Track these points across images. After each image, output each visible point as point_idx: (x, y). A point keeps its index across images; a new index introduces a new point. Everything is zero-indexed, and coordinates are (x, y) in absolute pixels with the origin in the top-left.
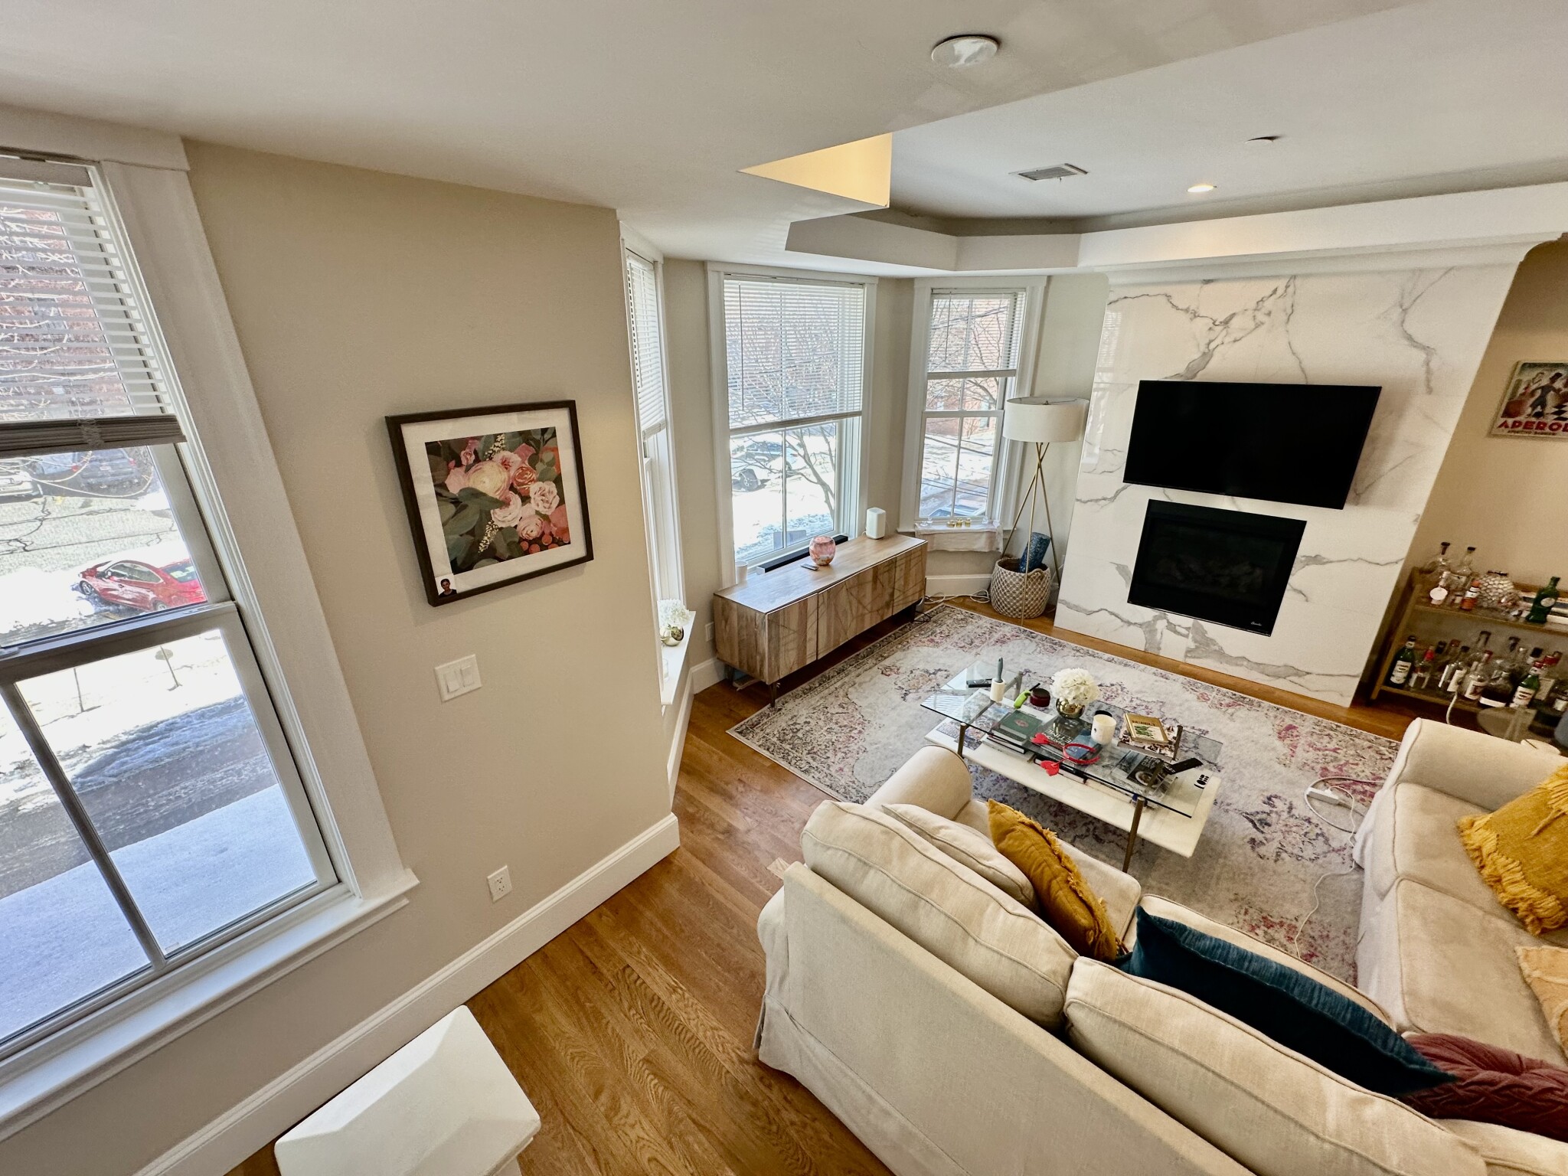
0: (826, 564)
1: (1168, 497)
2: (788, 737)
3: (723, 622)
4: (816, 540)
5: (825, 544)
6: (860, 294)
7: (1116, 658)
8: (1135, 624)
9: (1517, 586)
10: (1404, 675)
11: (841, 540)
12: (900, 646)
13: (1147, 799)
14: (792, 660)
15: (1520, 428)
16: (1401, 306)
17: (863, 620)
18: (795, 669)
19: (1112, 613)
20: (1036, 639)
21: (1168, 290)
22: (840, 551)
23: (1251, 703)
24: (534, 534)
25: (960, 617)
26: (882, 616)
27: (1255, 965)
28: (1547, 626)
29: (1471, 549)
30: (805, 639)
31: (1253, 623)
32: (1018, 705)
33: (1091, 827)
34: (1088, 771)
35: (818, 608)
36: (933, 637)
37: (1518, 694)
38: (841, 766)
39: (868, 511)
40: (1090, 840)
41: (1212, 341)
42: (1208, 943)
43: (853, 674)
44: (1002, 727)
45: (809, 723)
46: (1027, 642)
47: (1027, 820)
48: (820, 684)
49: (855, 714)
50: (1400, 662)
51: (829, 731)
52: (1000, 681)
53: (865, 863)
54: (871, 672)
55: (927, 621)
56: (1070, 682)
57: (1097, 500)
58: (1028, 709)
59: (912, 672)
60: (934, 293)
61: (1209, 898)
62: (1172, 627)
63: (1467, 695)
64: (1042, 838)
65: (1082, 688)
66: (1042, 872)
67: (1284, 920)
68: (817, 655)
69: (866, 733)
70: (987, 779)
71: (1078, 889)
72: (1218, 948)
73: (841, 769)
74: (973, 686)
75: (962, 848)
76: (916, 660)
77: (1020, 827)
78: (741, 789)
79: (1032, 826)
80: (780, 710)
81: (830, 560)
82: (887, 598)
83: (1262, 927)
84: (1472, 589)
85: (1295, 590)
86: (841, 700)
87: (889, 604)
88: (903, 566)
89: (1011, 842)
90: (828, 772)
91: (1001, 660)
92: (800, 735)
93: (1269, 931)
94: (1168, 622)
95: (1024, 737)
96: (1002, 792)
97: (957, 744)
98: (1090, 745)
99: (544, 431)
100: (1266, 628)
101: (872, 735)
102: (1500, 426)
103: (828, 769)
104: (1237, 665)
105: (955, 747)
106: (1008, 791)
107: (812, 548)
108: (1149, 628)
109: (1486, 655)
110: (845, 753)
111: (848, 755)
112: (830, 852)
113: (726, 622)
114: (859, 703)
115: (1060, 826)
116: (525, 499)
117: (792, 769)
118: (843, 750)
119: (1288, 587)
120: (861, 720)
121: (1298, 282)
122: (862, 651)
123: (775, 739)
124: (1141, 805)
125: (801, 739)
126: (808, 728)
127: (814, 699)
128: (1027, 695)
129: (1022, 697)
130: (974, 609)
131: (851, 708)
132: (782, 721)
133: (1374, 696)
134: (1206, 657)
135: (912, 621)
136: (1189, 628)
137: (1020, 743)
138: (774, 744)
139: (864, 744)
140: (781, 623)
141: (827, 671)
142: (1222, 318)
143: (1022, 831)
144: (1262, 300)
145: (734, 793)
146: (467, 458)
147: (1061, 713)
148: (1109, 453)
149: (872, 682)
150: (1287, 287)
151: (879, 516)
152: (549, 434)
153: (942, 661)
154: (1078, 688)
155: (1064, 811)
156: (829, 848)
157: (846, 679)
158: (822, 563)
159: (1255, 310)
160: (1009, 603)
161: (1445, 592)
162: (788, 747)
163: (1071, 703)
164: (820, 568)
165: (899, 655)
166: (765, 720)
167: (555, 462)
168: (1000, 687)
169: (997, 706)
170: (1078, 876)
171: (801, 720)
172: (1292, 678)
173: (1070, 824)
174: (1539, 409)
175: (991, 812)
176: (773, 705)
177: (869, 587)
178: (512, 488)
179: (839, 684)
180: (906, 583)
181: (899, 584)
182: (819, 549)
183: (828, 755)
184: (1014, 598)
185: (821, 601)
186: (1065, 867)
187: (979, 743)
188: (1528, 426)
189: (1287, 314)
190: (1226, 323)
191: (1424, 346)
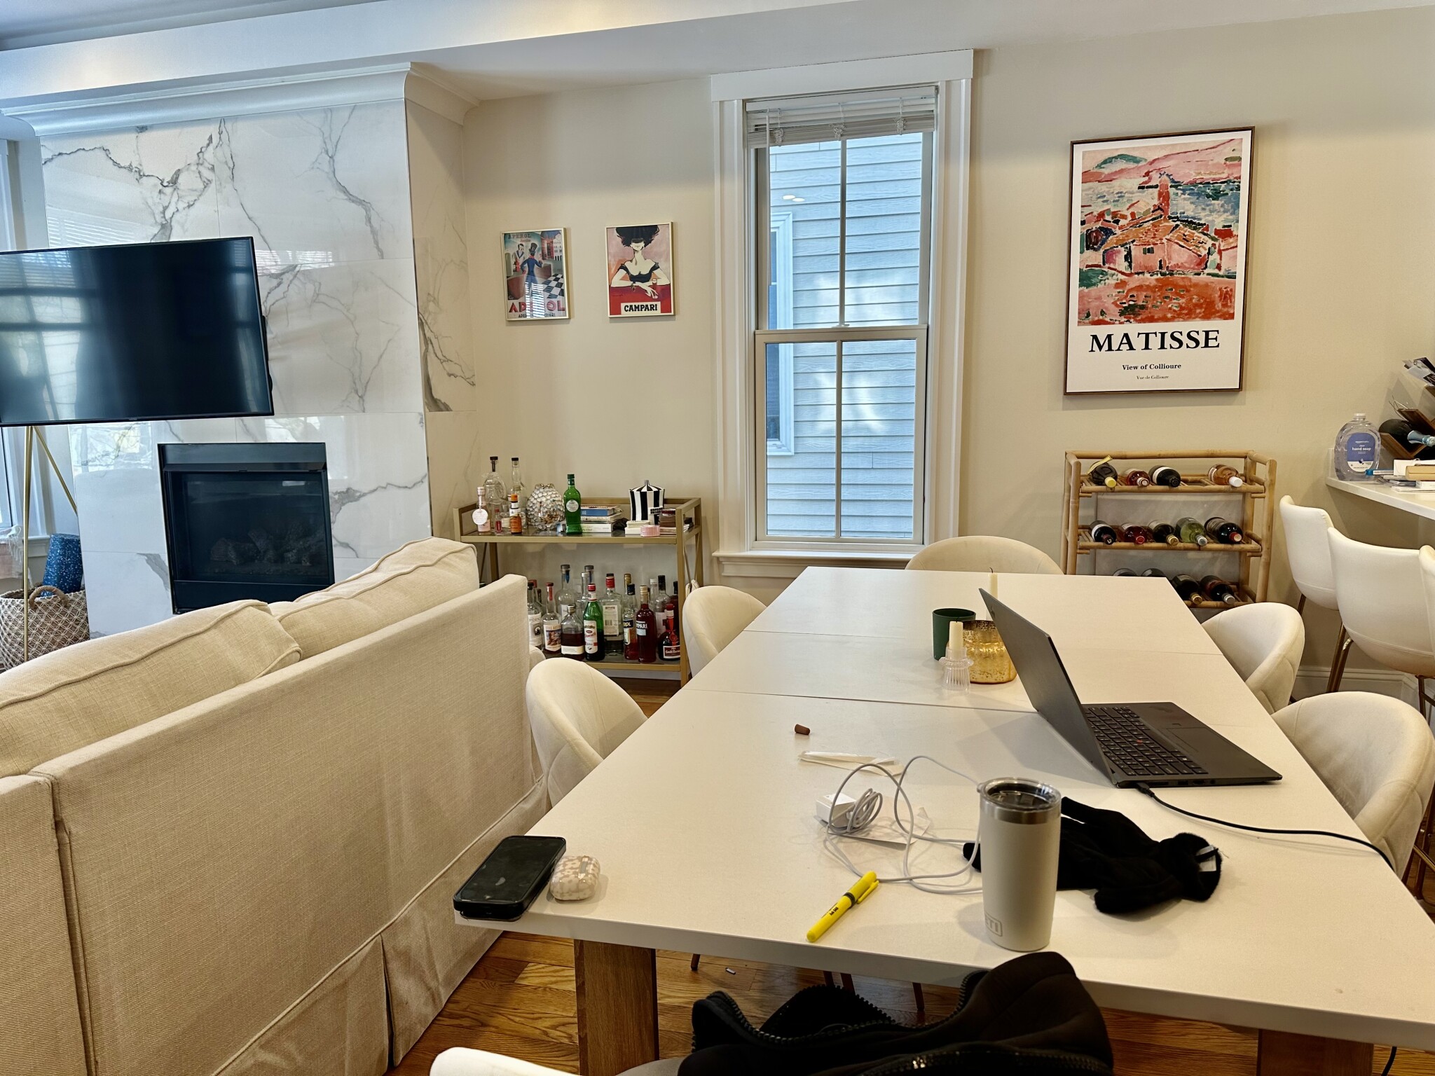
16: (327, 152)
21: (105, 141)
28: (587, 538)
29: (515, 459)
37: (586, 631)
41: (167, 207)
57: (99, 458)
63: (547, 647)
84: (513, 505)
85: (342, 544)
102: (510, 311)
119: (334, 542)
121: (229, 125)
142: (167, 178)
144: (201, 152)
150: (220, 133)
159: (198, 164)
161: (485, 513)
189: (229, 168)
190: (174, 182)
191: (360, 199)
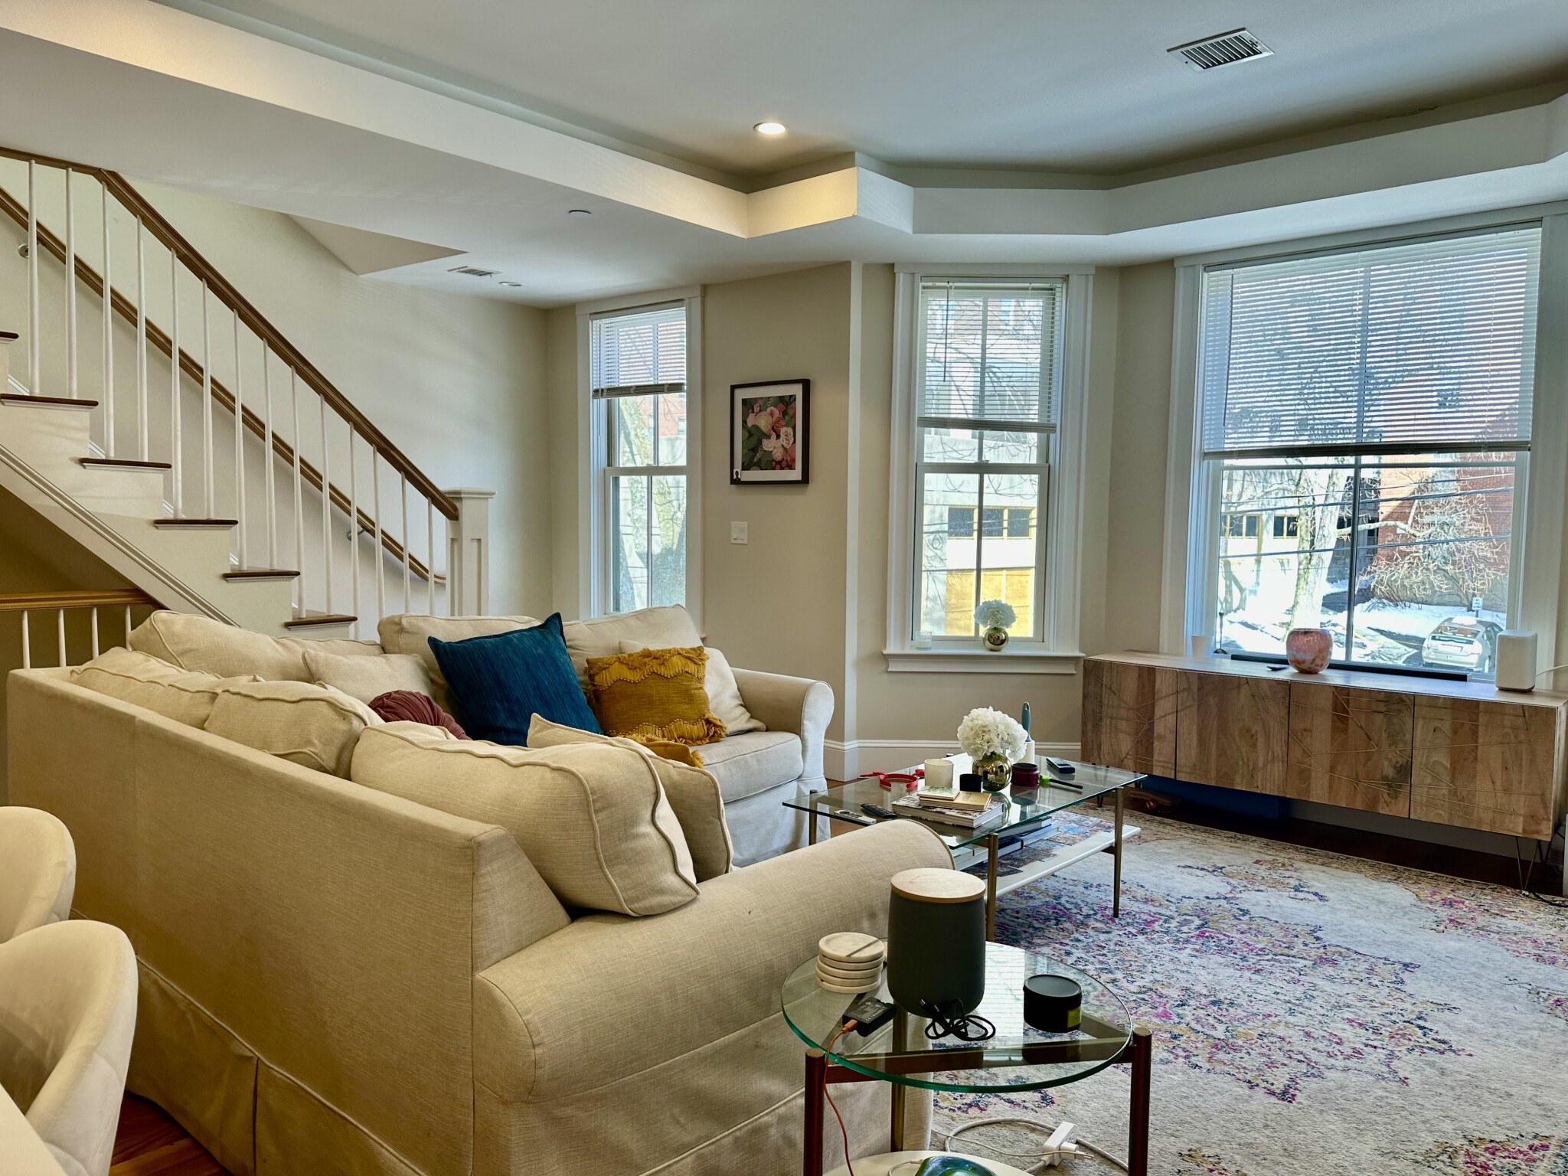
0: (1311, 672)
6: (1540, 236)
24: (779, 459)
30: (1153, 732)
43: (1237, 845)
54: (1254, 854)
68: (1176, 771)
81: (1307, 663)
88: (1444, 726)
99: (791, 396)
116: (778, 436)
146: (757, 409)
152: (792, 398)
167: (794, 417)
178: (773, 429)
181: (1431, 759)
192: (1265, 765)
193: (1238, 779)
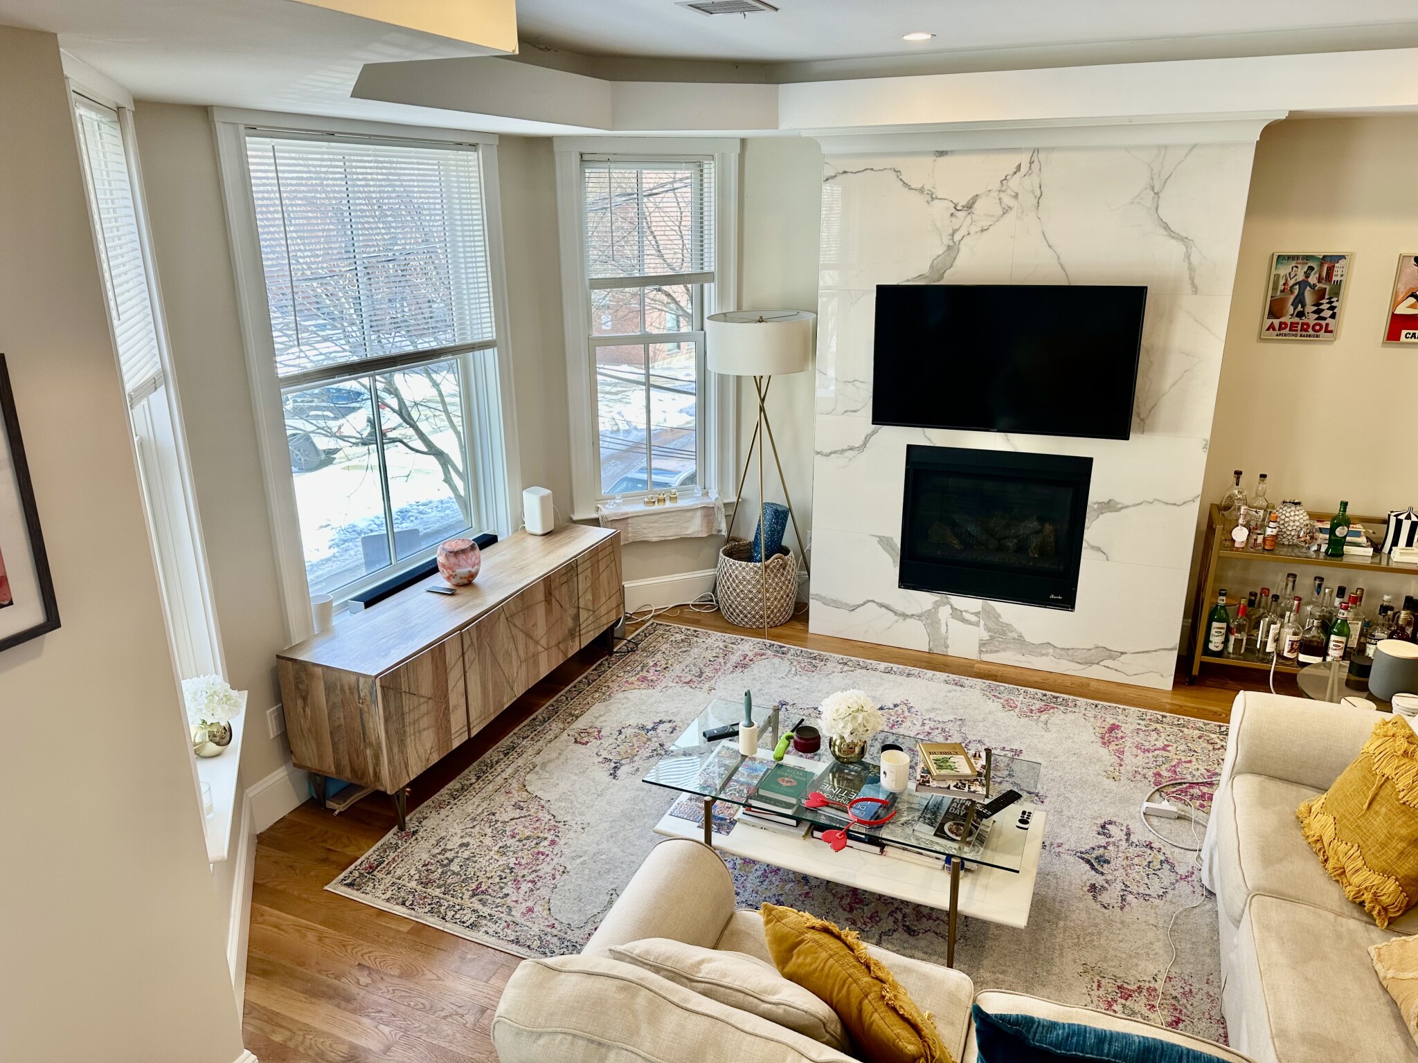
0: (468, 583)
1: (929, 439)
2: (436, 875)
3: (300, 702)
4: (447, 546)
5: (463, 551)
6: (472, 159)
7: (895, 666)
8: (913, 615)
9: (1312, 516)
10: (1222, 639)
11: (487, 541)
12: (597, 695)
13: (963, 859)
14: (428, 746)
15: (1287, 331)
16: (1153, 188)
17: (536, 664)
18: (435, 759)
19: (881, 605)
20: (789, 656)
21: (898, 163)
22: (488, 558)
23: (1065, 703)
25: (679, 637)
26: (565, 654)
27: (1116, 1046)
28: (1346, 560)
29: (1263, 476)
30: (447, 708)
31: (1052, 596)
32: (779, 756)
33: (899, 916)
34: (884, 834)
35: (463, 654)
36: (644, 673)
37: (1331, 644)
38: (530, 904)
39: (524, 493)
40: (900, 935)
41: (957, 230)
42: (1061, 1032)
43: (530, 752)
44: (762, 792)
45: (467, 845)
46: (777, 660)
47: (818, 922)
48: (479, 778)
49: (540, 814)
50: (1215, 624)
51: (503, 851)
52: (750, 724)
53: (600, 1044)
54: (557, 744)
55: (633, 651)
56: (843, 710)
57: (843, 451)
58: (793, 760)
59: (620, 732)
60: (584, 160)
61: (1055, 978)
62: (957, 614)
63: (1286, 654)
64: (840, 944)
65: (860, 716)
66: (848, 992)
67: (1142, 984)
68: (469, 730)
69: (562, 842)
70: (751, 877)
71: (897, 1004)
72: (1072, 1037)
73: (530, 910)
74: (712, 737)
75: (736, 985)
76: (623, 713)
77: (810, 935)
78: (364, 980)
79: (826, 930)
80: (415, 833)
81: (473, 575)
82: (570, 623)
83: (1119, 1000)
84: (1272, 524)
85: (1093, 547)
86: (517, 796)
87: (573, 633)
88: (588, 572)
89: (800, 960)
90: (509, 918)
91: (748, 694)
92: (455, 867)
93: (1128, 1003)
94: (952, 608)
95: (794, 801)
96: (774, 891)
97: (702, 831)
98: (882, 797)
100: (1067, 600)
101: (571, 842)
102: (1268, 329)
103: (509, 914)
104: (1043, 655)
105: (700, 835)
106: (782, 888)
107: (441, 560)
108: (929, 618)
109: (1296, 602)
110: (533, 882)
111: (539, 884)
112: (542, 1041)
113: (305, 699)
114: (545, 796)
115: (859, 925)
117: (449, 927)
118: (528, 878)
119: (1084, 544)
120: (553, 823)
121: (1041, 156)
122: (540, 713)
123: (413, 884)
124: (957, 868)
125: (458, 874)
126: (466, 854)
127: (473, 805)
128: (789, 738)
129: (782, 743)
130: (696, 622)
131: (533, 807)
132: (420, 851)
133: (1195, 671)
134: (1004, 650)
135: (611, 653)
136: (979, 613)
137: (789, 812)
138: (413, 892)
139: (561, 861)
140: (404, 688)
141: (487, 755)
142: (962, 202)
143: (815, 941)
144: (1005, 179)
145: (354, 989)
147: (838, 758)
148: (850, 385)
149: (562, 758)
150: (1031, 163)
151: (543, 500)
153: (662, 707)
154: (855, 718)
155: (861, 901)
156: (540, 1035)
157: (520, 762)
158: (460, 581)
159: (1000, 191)
160: (745, 608)
161: (1246, 531)
162: (437, 892)
163: (848, 741)
164: (459, 590)
165: (597, 708)
166: (392, 855)
168: (752, 732)
169: (750, 763)
170: (894, 986)
171: (454, 843)
172: (1105, 663)
173: (871, 918)
174: (1299, 308)
175: (767, 922)
176: (402, 828)
177: (540, 611)
179: (509, 771)
180: (595, 598)
181: (586, 599)
182: (453, 560)
183: (505, 891)
184: (751, 599)
185: (467, 642)
186: (877, 978)
187: (733, 823)
188: (1293, 327)
189: (1036, 197)
190: (969, 207)
191: (1182, 237)
192: (517, 673)
193: (505, 700)
